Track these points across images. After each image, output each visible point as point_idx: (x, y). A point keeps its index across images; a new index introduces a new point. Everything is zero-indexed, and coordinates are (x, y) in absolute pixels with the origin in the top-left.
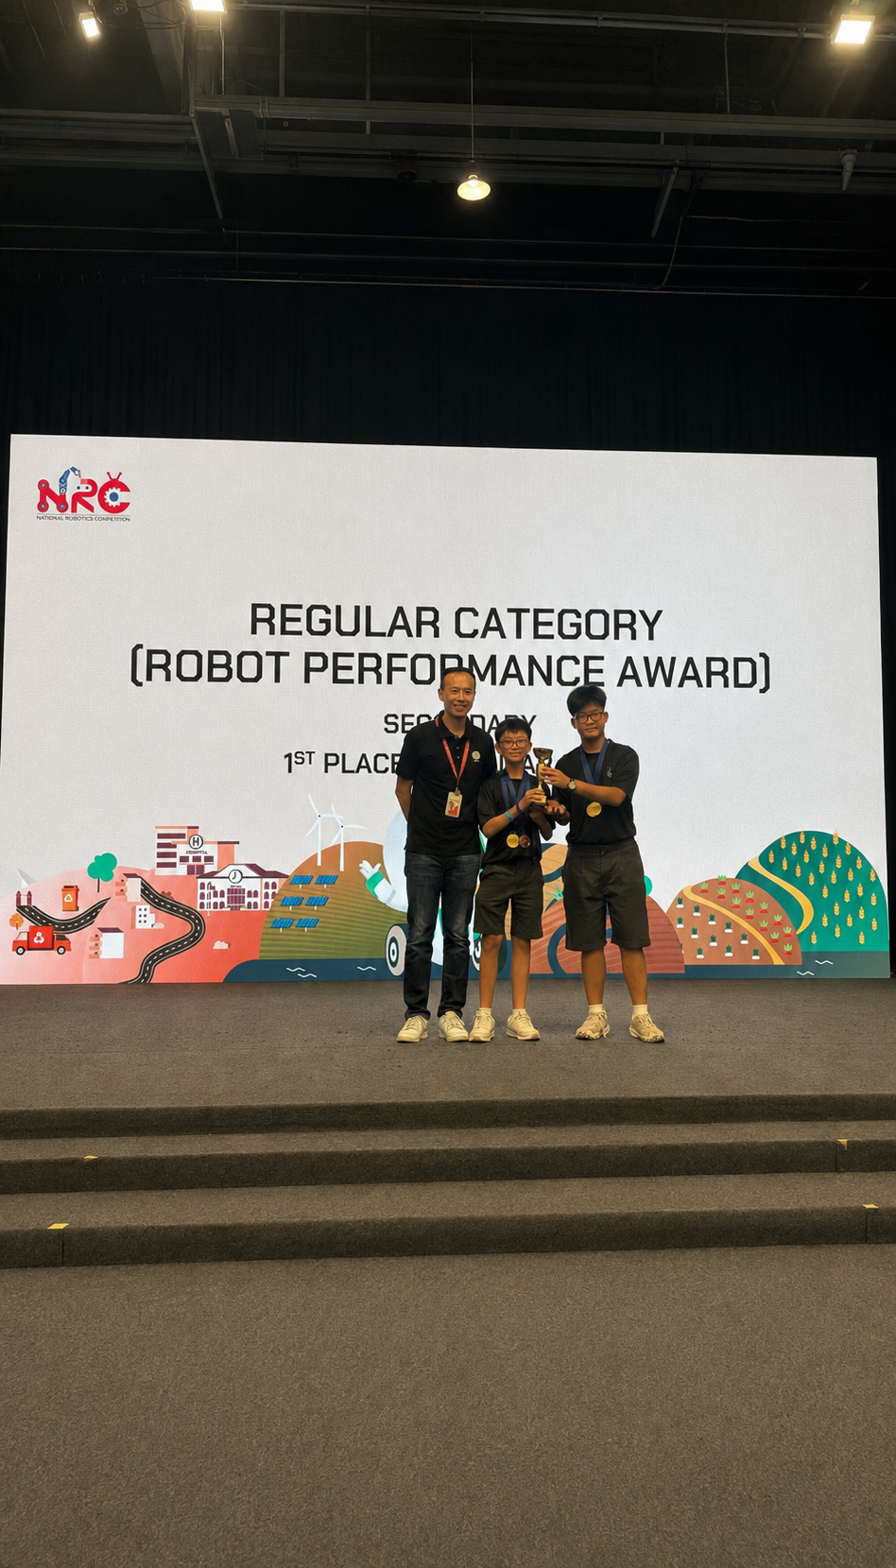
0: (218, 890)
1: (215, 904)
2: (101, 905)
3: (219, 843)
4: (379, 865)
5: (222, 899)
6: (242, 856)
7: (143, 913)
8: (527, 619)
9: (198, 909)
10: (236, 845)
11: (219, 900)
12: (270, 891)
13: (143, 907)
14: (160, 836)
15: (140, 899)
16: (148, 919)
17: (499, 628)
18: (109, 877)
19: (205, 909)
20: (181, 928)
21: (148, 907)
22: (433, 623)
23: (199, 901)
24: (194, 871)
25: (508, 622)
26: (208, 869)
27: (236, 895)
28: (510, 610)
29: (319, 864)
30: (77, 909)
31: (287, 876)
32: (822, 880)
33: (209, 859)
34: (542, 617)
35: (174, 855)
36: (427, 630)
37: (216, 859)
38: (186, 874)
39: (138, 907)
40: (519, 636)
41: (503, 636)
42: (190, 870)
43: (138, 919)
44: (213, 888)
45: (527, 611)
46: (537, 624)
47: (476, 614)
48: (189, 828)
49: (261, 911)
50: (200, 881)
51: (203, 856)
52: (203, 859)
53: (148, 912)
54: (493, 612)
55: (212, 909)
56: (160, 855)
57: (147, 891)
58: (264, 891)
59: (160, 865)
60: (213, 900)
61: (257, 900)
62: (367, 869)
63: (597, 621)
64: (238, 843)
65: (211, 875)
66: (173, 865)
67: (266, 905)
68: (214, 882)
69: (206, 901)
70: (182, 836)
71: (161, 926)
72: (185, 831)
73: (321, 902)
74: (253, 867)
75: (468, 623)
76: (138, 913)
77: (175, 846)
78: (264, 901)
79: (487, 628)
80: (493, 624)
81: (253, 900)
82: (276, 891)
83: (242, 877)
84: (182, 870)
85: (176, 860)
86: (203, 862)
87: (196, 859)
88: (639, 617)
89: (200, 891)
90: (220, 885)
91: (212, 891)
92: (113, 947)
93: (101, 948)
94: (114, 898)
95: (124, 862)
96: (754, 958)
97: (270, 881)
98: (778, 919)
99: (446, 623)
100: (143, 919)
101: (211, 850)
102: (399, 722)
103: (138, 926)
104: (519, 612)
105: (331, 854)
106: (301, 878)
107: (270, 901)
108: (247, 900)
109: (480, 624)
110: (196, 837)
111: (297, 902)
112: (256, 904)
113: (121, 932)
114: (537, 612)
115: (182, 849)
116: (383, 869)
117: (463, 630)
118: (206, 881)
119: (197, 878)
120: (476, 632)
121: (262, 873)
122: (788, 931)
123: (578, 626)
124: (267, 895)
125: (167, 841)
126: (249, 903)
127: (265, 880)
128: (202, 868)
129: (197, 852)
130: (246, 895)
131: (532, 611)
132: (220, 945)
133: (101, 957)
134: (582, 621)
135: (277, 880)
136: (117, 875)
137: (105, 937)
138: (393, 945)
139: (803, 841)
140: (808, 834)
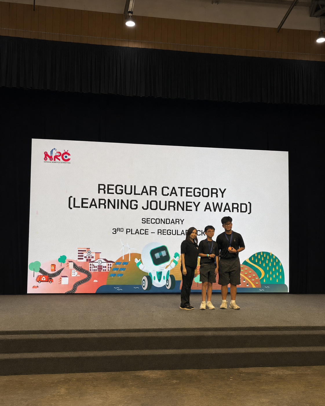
0: (95, 266)
1: (94, 270)
2: (62, 269)
3: (95, 253)
4: (140, 260)
5: (96, 268)
6: (102, 256)
7: (74, 272)
8: (184, 191)
9: (89, 271)
10: (100, 254)
12: (110, 266)
13: (74, 270)
14: (79, 251)
15: (73, 268)
16: (75, 273)
17: (175, 193)
18: (64, 262)
19: (91, 271)
20: (85, 276)
21: (75, 270)
22: (155, 191)
23: (90, 269)
24: (89, 260)
25: (178, 191)
26: (92, 260)
27: (100, 267)
28: (179, 188)
29: (123, 259)
30: (55, 271)
31: (114, 262)
32: (267, 265)
33: (93, 257)
34: (189, 190)
35: (83, 256)
37: (94, 257)
39: (72, 270)
40: (181, 195)
41: (177, 195)
42: (87, 260)
43: (72, 274)
44: (93, 265)
45: (184, 188)
46: (187, 192)
47: (168, 188)
48: (87, 248)
49: (107, 272)
50: (90, 263)
51: (91, 256)
52: (91, 257)
53: (75, 272)
54: (174, 188)
55: (93, 271)
56: (79, 256)
57: (75, 266)
58: (108, 266)
59: (79, 259)
60: (93, 269)
61: (106, 269)
62: (137, 261)
65: (93, 262)
66: (82, 259)
67: (108, 270)
68: (94, 264)
69: (92, 269)
70: (85, 251)
71: (79, 275)
72: (86, 249)
73: (124, 269)
74: (105, 260)
75: (166, 191)
76: (72, 272)
77: (83, 254)
78: (108, 269)
79: (172, 193)
80: (174, 192)
81: (105, 269)
82: (111, 266)
83: (102, 262)
84: (85, 260)
85: (84, 257)
86: (91, 258)
87: (89, 257)
88: (219, 191)
89: (90, 266)
90: (96, 264)
91: (93, 266)
92: (65, 281)
93: (62, 281)
94: (66, 268)
95: (69, 258)
96: (247, 286)
97: (110, 263)
98: (254, 275)
99: (159, 191)
100: (74, 273)
101: (94, 255)
102: (146, 220)
103: (72, 276)
104: (182, 188)
105: (127, 256)
106: (118, 262)
107: (110, 269)
108: (103, 269)
109: (169, 191)
110: (89, 251)
111: (117, 269)
112: (105, 270)
113: (67, 277)
114: (187, 188)
115: (85, 254)
116: (141, 261)
117: (164, 194)
118: (92, 263)
119: (89, 262)
120: (168, 194)
121: (108, 262)
122: (257, 278)
123: (200, 193)
124: (109, 267)
125: (81, 252)
126: (104, 270)
127: (108, 263)
128: (90, 260)
129: (89, 255)
130: (103, 267)
132: (95, 281)
133: (62, 284)
134: (201, 191)
135: (111, 263)
136: (66, 262)
137: (63, 278)
138: (144, 282)
139: (262, 254)
140: (263, 253)
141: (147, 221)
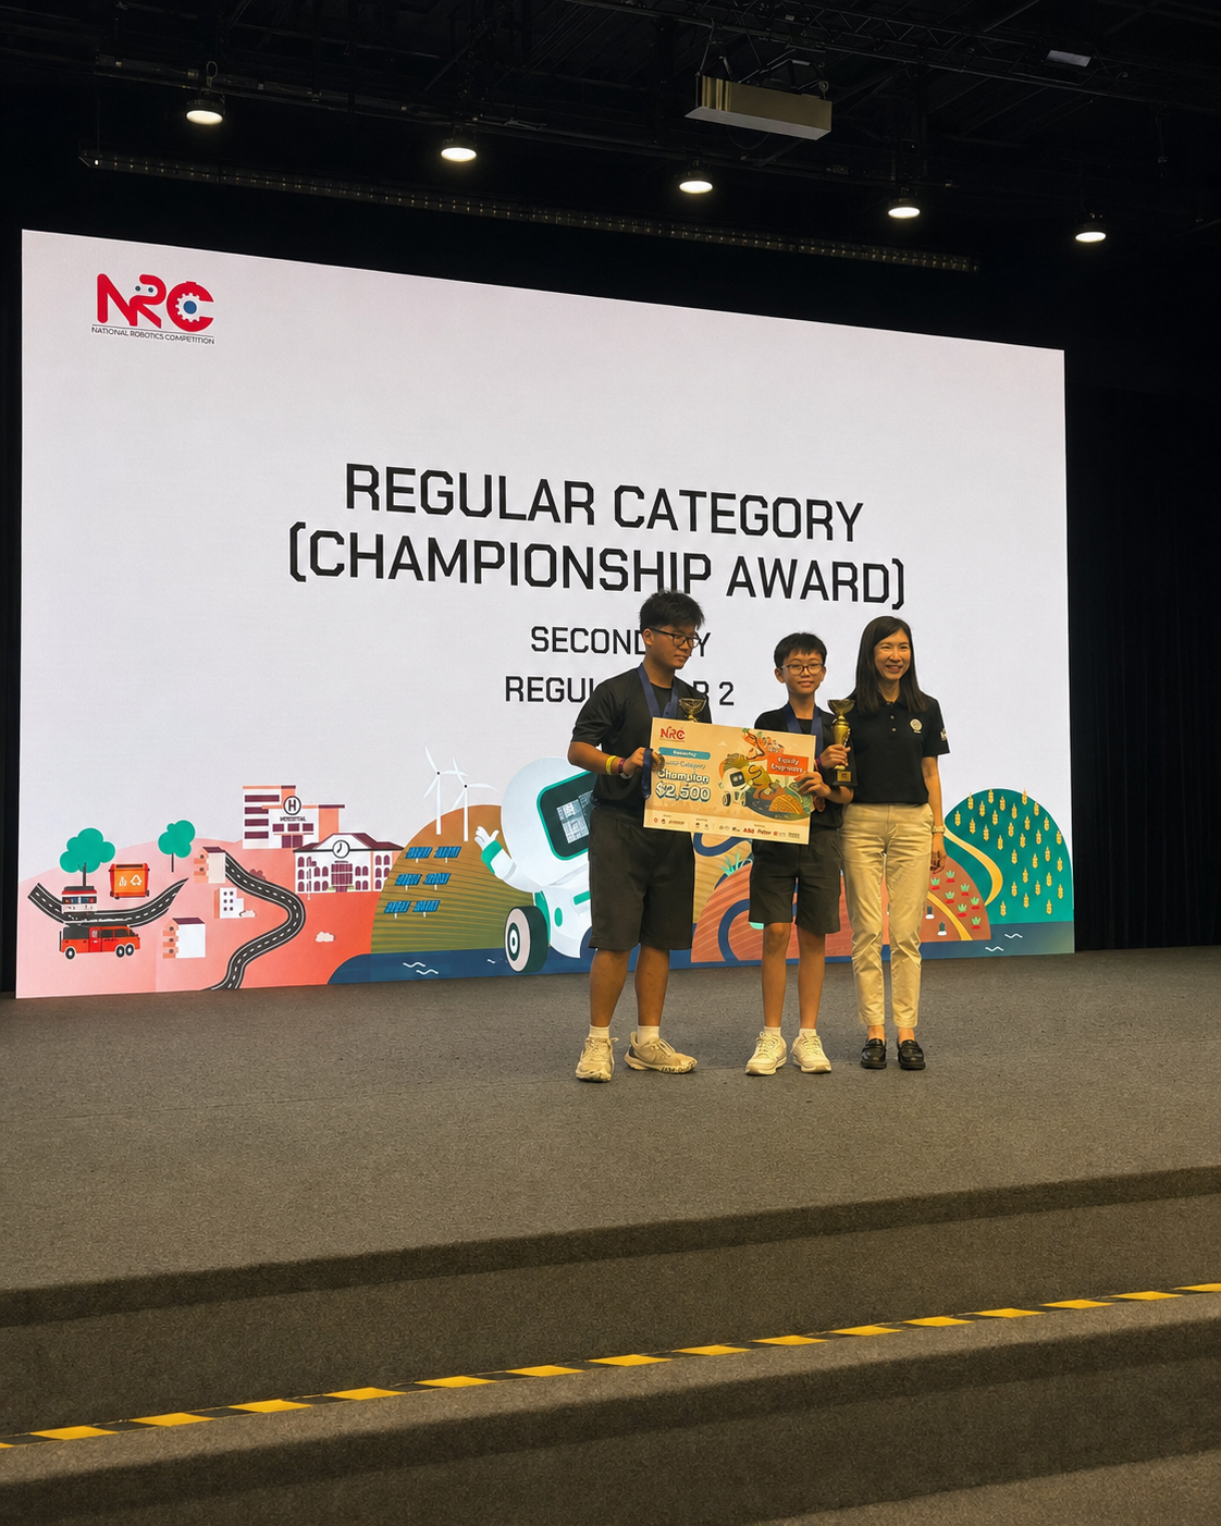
0: (320, 866)
1: (317, 884)
2: (177, 888)
3: (320, 807)
4: (496, 832)
5: (325, 879)
6: (349, 822)
7: (228, 897)
8: (704, 506)
9: (297, 892)
10: (340, 809)
11: (321, 879)
12: (383, 867)
13: (228, 890)
14: (249, 799)
15: (223, 879)
16: (236, 906)
17: (669, 516)
18: (185, 852)
19: (305, 891)
20: (279, 915)
21: (235, 890)
22: (587, 505)
23: (297, 881)
24: (292, 842)
25: (681, 508)
26: (307, 840)
27: (342, 873)
28: (683, 493)
29: (439, 832)
30: (147, 893)
31: (402, 849)
32: (1011, 844)
33: (309, 827)
34: (722, 504)
35: (265, 822)
36: (579, 514)
37: (316, 827)
38: (280, 847)
39: (222, 891)
40: (693, 528)
41: (674, 527)
42: (286, 841)
43: (222, 905)
44: (314, 864)
45: (703, 495)
46: (716, 513)
47: (641, 495)
48: (283, 787)
49: (372, 892)
50: (298, 855)
51: (301, 823)
52: (301, 827)
53: (234, 897)
54: (662, 494)
55: (313, 891)
56: (249, 823)
57: (234, 871)
58: (376, 867)
59: (249, 835)
60: (314, 879)
61: (368, 878)
62: (484, 838)
63: (787, 512)
64: (343, 806)
65: (311, 848)
66: (265, 835)
67: (378, 884)
68: (315, 856)
69: (306, 881)
70: (275, 798)
71: (251, 914)
72: (278, 792)
73: (443, 879)
74: (362, 837)
75: (633, 507)
76: (222, 897)
77: (266, 812)
78: (375, 879)
79: (655, 516)
80: (662, 511)
81: (362, 879)
82: (390, 867)
83: (350, 850)
84: (275, 841)
85: (269, 828)
86: (301, 831)
87: (294, 827)
88: (836, 511)
89: (298, 869)
90: (324, 860)
91: (313, 868)
92: (192, 942)
93: (177, 944)
94: (192, 879)
95: (205, 833)
96: (941, 933)
97: (382, 854)
98: (965, 888)
99: (603, 505)
100: (228, 905)
101: (312, 816)
102: (549, 637)
103: (223, 915)
104: (693, 495)
105: (452, 820)
106: (417, 850)
107: (383, 879)
108: (355, 879)
109: (645, 508)
110: (292, 799)
111: (415, 880)
112: (365, 884)
113: (201, 922)
114: (715, 496)
115: (275, 816)
116: (501, 836)
117: (625, 517)
118: (305, 855)
119: (294, 851)
120: (641, 520)
121: (373, 845)
122: (975, 902)
123: (763, 518)
124: (378, 871)
125: (256, 804)
126: (358, 883)
127: (376, 853)
128: (300, 838)
129: (294, 819)
130: (354, 872)
131: (709, 496)
132: (325, 937)
133: (178, 956)
134: (769, 511)
135: (389, 853)
136: (196, 849)
137: (184, 931)
138: (513, 933)
139: (991, 800)
140: (998, 793)
141: (555, 639)
